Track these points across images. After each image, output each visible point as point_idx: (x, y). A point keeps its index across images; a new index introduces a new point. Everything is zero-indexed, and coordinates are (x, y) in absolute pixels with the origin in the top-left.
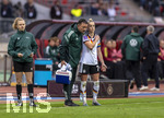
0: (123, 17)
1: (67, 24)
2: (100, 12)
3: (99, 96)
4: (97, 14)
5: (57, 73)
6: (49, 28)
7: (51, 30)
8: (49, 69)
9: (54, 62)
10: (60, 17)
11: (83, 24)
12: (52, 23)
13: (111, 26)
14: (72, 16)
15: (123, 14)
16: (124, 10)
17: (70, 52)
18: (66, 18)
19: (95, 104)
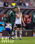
0: (32, 6)
1: (10, 9)
2: (22, 4)
3: (22, 36)
4: (21, 5)
5: (6, 27)
6: (3, 10)
7: (4, 11)
8: (3, 26)
9: (5, 23)
10: (7, 6)
11: (16, 9)
12: (4, 8)
13: (27, 10)
14: (12, 6)
15: (32, 5)
16: (32, 4)
17: (11, 19)
18: (10, 7)
19: (21, 39)
